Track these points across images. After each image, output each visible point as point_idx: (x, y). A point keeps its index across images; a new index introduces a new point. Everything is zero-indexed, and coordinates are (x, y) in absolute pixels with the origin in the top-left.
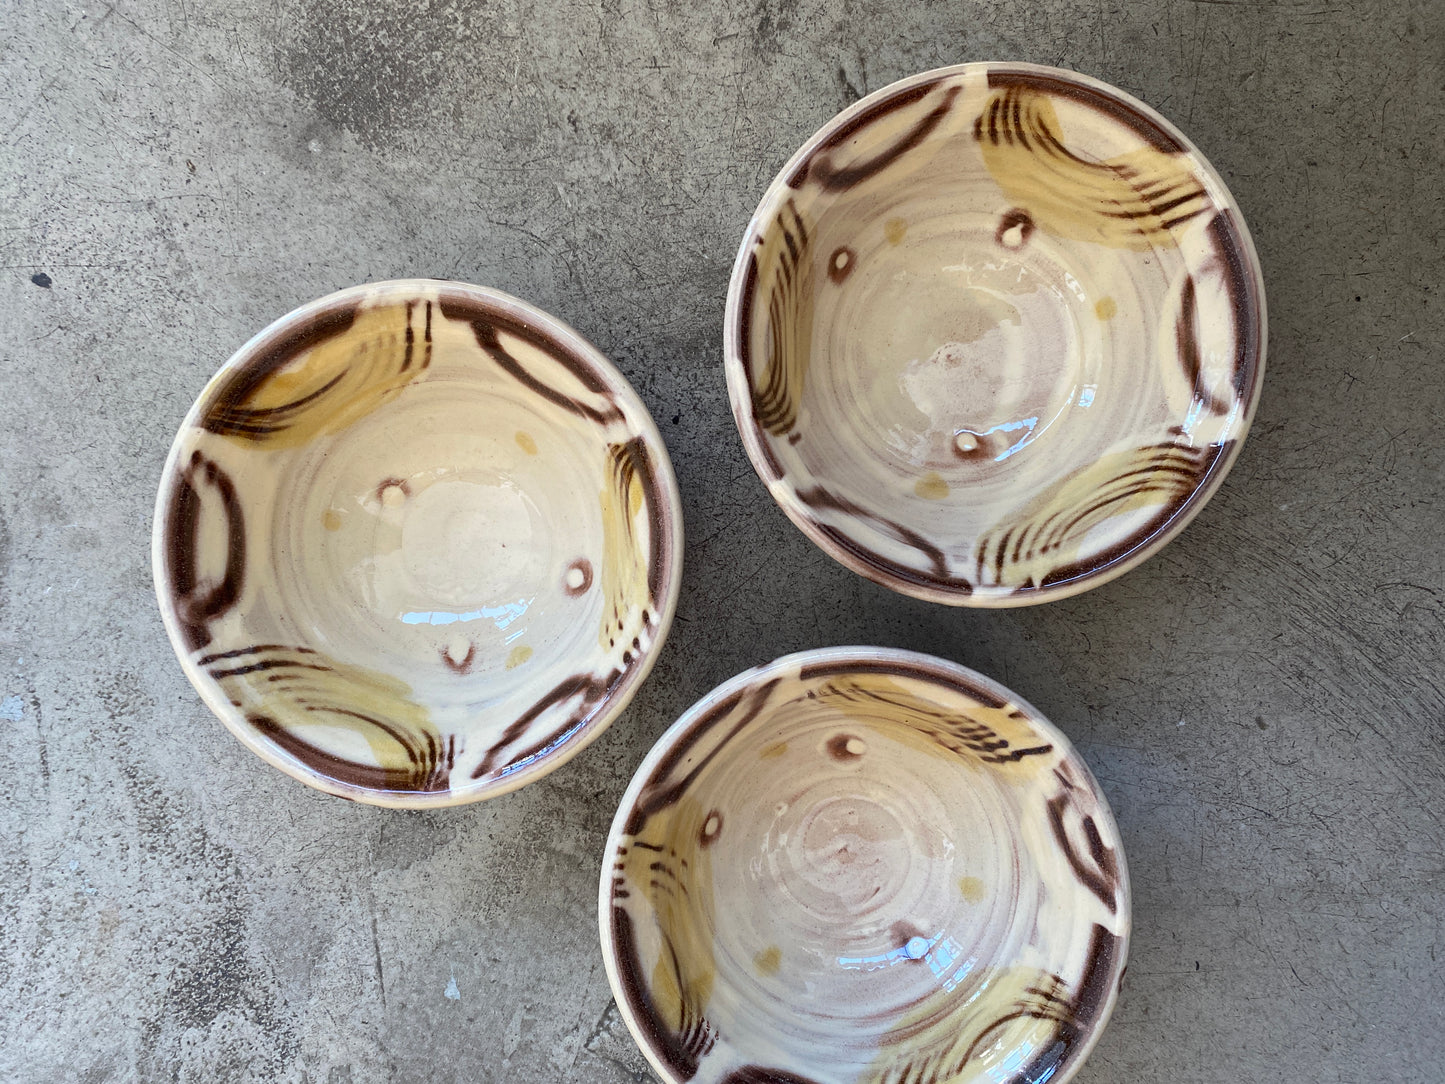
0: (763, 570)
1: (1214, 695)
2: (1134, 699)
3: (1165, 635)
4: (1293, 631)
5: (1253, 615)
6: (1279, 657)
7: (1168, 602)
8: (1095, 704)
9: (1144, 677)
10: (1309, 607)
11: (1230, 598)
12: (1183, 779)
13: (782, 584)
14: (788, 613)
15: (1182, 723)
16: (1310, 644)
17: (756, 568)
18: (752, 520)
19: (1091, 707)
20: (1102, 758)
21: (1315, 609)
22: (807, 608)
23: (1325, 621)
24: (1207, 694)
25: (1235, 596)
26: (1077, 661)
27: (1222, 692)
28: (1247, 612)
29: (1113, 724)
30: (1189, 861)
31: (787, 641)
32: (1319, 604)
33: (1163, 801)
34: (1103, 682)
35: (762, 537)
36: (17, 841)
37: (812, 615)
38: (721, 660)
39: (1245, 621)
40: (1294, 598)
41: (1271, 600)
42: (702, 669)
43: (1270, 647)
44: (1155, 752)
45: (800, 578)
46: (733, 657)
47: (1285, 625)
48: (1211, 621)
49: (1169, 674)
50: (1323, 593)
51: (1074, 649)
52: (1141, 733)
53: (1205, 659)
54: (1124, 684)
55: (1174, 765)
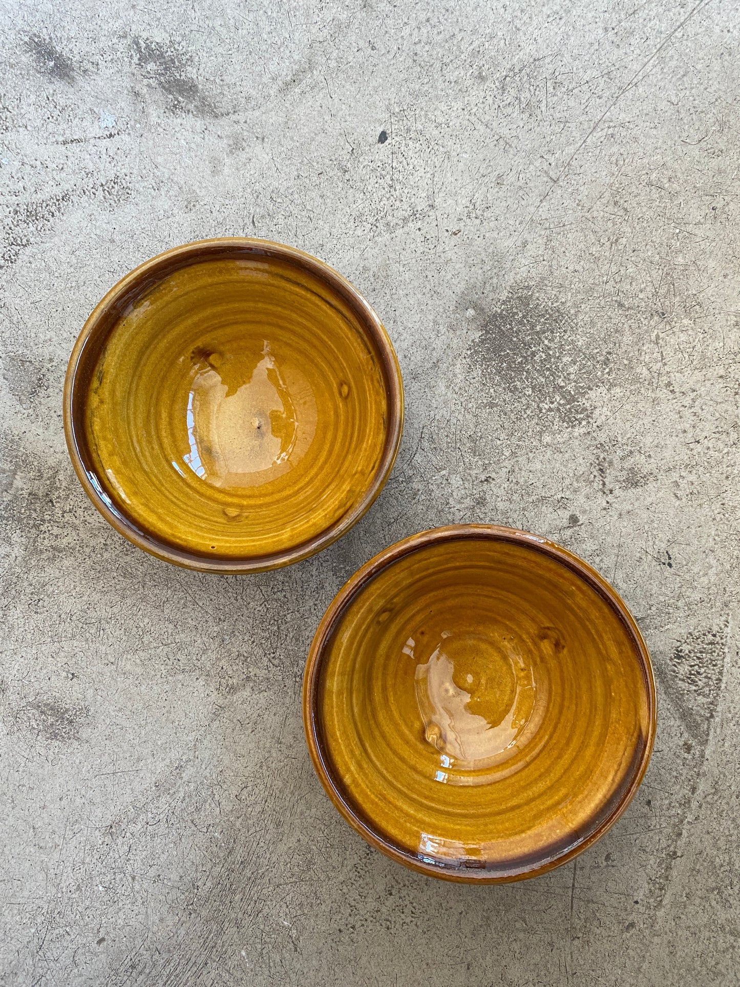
0: (200, 609)
1: (120, 910)
2: (117, 856)
3: (159, 876)
4: (162, 961)
5: (172, 934)
6: (145, 952)
7: (181, 877)
8: (114, 830)
9: (131, 862)
10: (177, 972)
11: (183, 919)
12: (64, 890)
13: (190, 621)
14: (171, 626)
15: (101, 888)
16: (154, 973)
17: (201, 604)
18: (232, 600)
19: (111, 827)
20: (78, 835)
21: (177, 976)
22: (175, 639)
23: (169, 982)
24: (120, 905)
25: (184, 922)
26: (141, 817)
27: (121, 914)
28: (174, 931)
29: (100, 842)
30: (10, 895)
31: (152, 625)
32: (180, 978)
33: (49, 876)
34: (128, 834)
35: (221, 607)
36: (21, 124)
37: (169, 642)
38: (139, 582)
39: (168, 929)
40: (184, 961)
41: (182, 946)
42: (134, 570)
43: (152, 946)
44: (81, 870)
45: (194, 633)
46: (141, 590)
47: (166, 956)
48: (168, 906)
49: (133, 878)
50: (187, 981)
51: (150, 815)
52: (94, 861)
53: (143, 902)
54: (127, 848)
55: (73, 884)
